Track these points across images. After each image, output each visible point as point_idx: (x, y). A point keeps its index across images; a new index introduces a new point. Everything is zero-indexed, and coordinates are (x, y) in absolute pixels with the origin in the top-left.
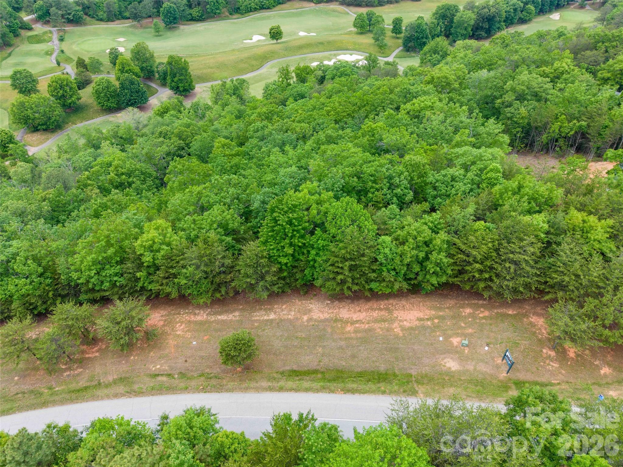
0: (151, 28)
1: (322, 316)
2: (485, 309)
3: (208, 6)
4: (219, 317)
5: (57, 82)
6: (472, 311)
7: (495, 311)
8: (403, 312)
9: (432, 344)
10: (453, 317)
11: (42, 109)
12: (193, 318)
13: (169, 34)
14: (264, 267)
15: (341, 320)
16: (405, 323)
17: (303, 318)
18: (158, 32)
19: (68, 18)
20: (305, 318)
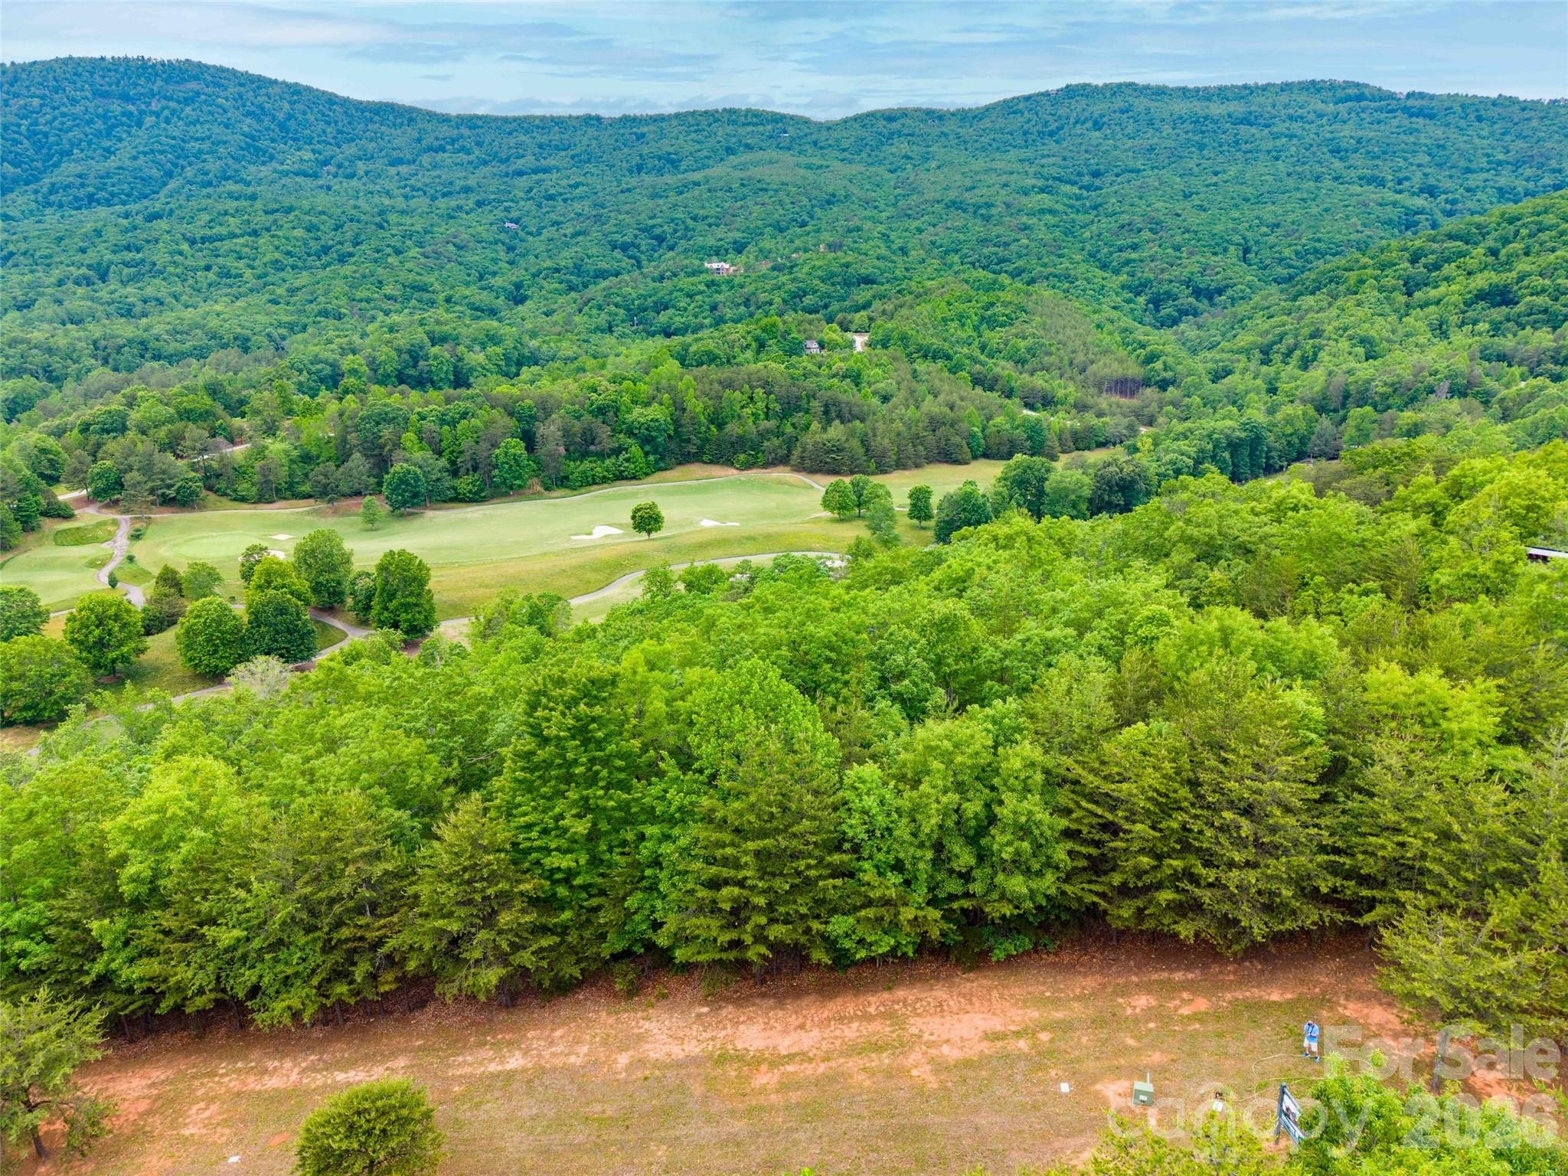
0: (357, 515)
1: (678, 1052)
2: (1193, 993)
3: (496, 472)
4: (340, 1077)
5: (92, 610)
6: (1154, 1003)
7: (1228, 996)
8: (937, 1020)
9: (1035, 1107)
10: (1098, 1023)
11: (32, 671)
12: (253, 1084)
13: (398, 526)
14: (492, 879)
15: (740, 1058)
16: (945, 1049)
17: (615, 1061)
18: (372, 521)
19: (163, 494)
20: (623, 1059)
